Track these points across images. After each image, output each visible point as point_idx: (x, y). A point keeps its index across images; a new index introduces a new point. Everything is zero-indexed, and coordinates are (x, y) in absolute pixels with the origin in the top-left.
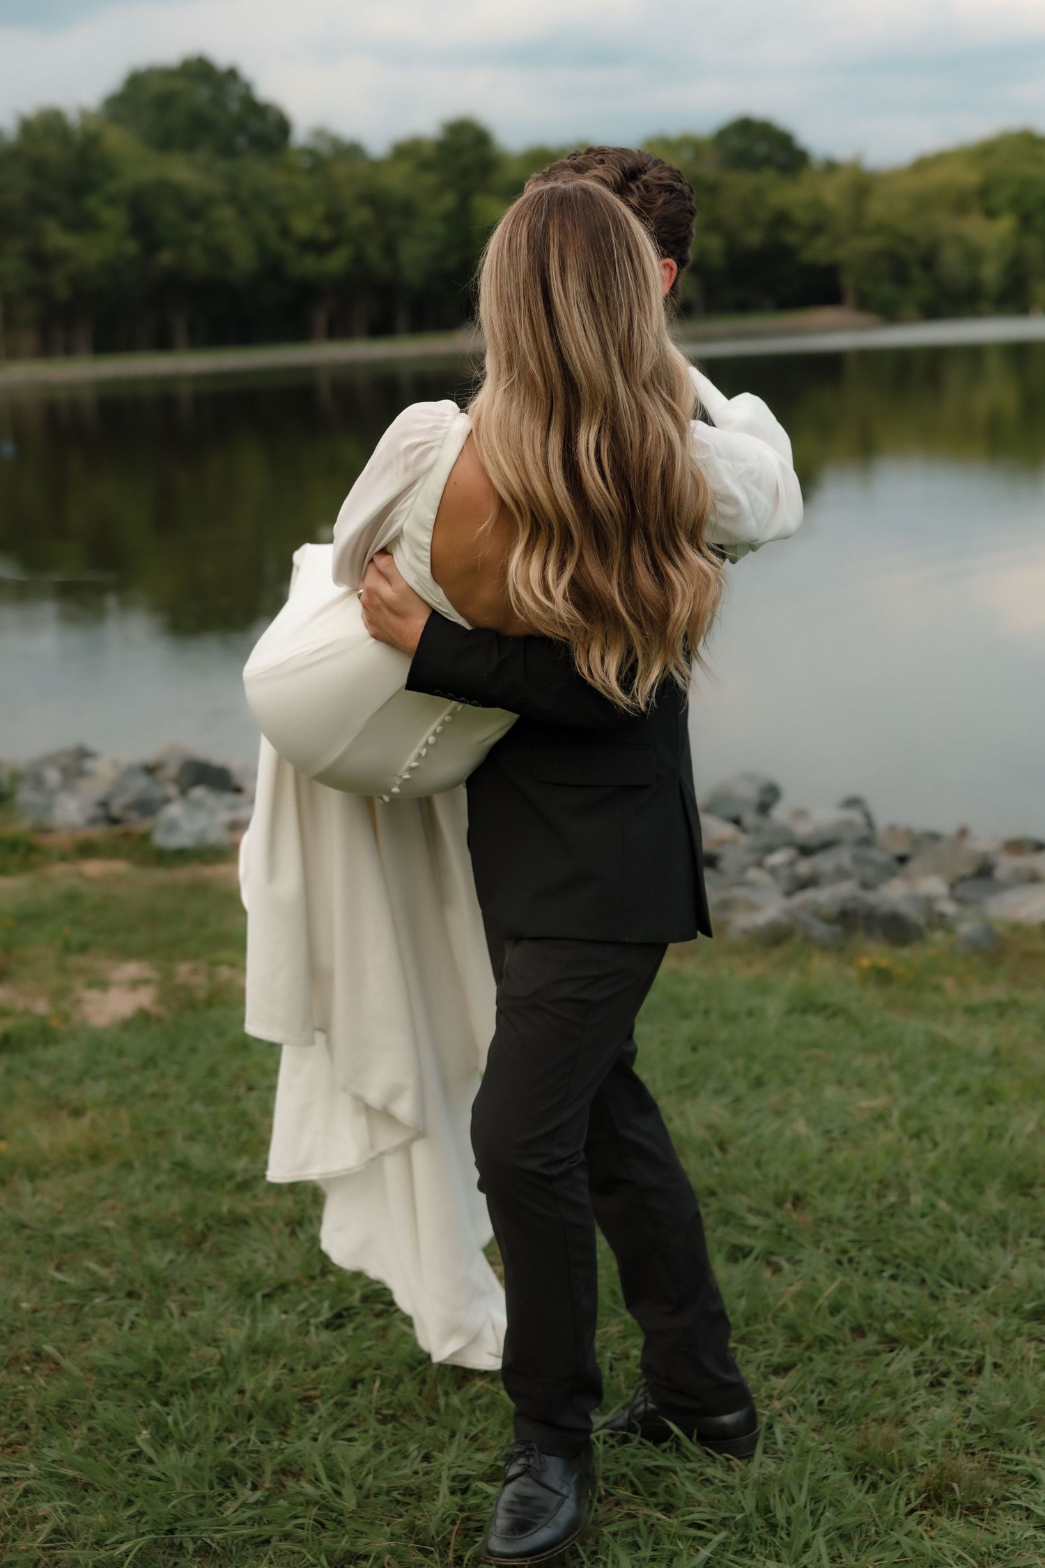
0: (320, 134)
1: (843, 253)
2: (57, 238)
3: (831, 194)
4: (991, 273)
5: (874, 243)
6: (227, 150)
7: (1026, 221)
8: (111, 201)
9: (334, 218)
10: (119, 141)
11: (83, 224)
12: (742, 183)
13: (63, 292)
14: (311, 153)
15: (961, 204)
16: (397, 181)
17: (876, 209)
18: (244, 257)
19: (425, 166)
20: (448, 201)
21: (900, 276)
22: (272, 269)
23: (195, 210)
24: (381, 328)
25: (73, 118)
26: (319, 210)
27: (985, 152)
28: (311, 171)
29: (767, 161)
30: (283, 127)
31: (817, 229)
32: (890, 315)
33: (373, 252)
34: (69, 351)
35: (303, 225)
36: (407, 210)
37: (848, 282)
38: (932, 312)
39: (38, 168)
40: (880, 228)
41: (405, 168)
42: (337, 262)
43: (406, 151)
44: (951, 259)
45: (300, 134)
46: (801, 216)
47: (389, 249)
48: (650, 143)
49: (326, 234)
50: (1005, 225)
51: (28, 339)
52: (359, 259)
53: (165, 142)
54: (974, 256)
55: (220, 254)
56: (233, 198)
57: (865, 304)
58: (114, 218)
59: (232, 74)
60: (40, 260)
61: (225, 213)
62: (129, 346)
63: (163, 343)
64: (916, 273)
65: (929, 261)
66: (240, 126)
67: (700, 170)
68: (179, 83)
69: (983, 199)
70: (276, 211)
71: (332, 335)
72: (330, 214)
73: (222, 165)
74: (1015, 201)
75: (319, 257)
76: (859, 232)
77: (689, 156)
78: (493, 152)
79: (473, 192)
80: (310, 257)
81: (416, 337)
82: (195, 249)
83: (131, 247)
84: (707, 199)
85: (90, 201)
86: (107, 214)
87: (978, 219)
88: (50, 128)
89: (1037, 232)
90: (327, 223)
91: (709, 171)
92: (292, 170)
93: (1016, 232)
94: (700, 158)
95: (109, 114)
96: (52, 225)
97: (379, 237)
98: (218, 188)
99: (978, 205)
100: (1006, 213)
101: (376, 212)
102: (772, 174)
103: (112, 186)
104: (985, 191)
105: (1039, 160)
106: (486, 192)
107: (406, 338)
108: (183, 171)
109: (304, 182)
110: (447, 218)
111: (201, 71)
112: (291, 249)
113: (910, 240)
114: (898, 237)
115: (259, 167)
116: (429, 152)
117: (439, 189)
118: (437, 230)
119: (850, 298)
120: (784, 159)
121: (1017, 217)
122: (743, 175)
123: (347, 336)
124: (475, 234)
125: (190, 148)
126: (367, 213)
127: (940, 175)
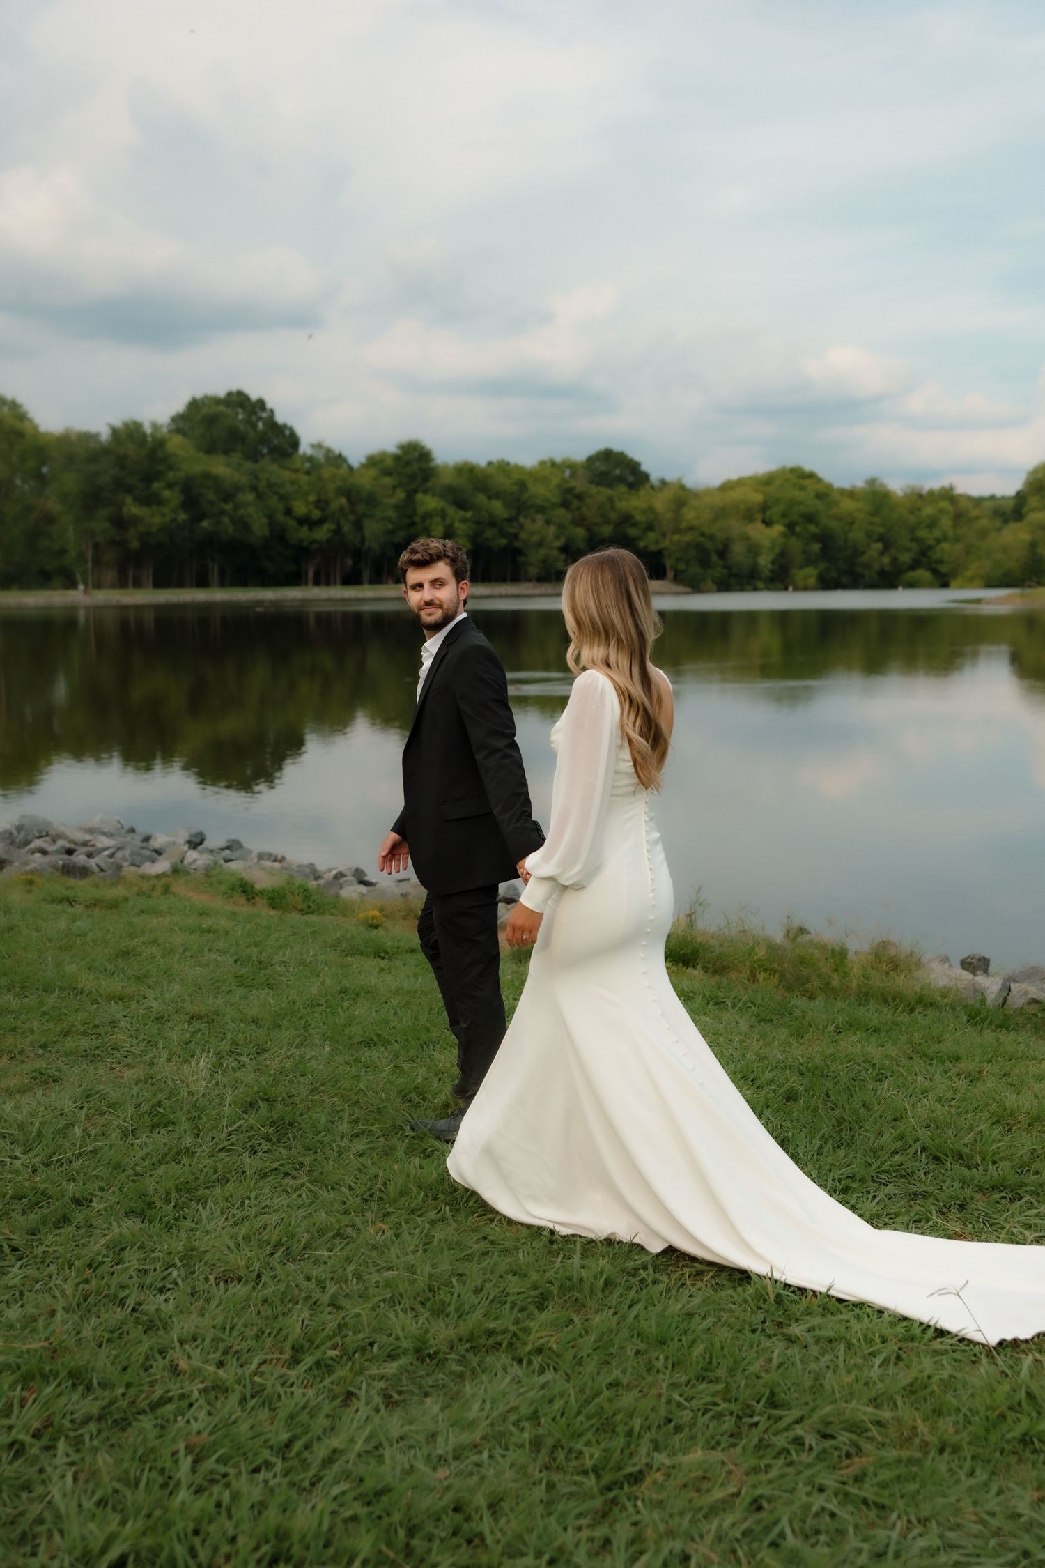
0: (318, 446)
1: (665, 544)
2: (132, 508)
3: (660, 503)
4: (764, 561)
5: (687, 538)
6: (254, 456)
7: (790, 527)
8: (170, 486)
9: (321, 504)
10: (176, 444)
11: (150, 500)
12: (600, 494)
13: (135, 545)
14: (310, 459)
15: (748, 516)
16: (366, 481)
17: (689, 515)
18: (260, 527)
19: (387, 473)
20: (400, 495)
21: (705, 563)
22: (278, 535)
23: (229, 494)
24: (351, 579)
25: (148, 429)
26: (312, 498)
27: (767, 481)
28: (308, 473)
29: (621, 479)
30: (294, 441)
31: (650, 527)
32: (696, 587)
33: (347, 528)
34: (138, 584)
35: (300, 508)
36: (371, 500)
37: (668, 563)
38: (724, 586)
39: (121, 462)
40: (691, 529)
41: (373, 472)
42: (322, 533)
43: (374, 462)
44: (738, 550)
45: (304, 448)
46: (639, 517)
47: (358, 526)
48: (543, 463)
49: (317, 514)
50: (778, 529)
51: (110, 575)
52: (338, 531)
53: (210, 449)
54: (754, 550)
55: (244, 525)
56: (254, 488)
57: (678, 578)
58: (172, 497)
59: (261, 404)
60: (120, 523)
61: (250, 497)
62: (180, 584)
63: (202, 583)
64: (714, 558)
65: (722, 554)
66: (264, 440)
67: (573, 483)
68: (222, 408)
69: (763, 513)
70: (282, 498)
71: (317, 583)
72: (319, 501)
73: (248, 465)
74: (784, 515)
75: (311, 529)
76: (677, 530)
77: (567, 473)
78: (432, 464)
79: (416, 491)
80: (305, 529)
81: (374, 587)
82: (226, 520)
83: (183, 516)
84: (575, 503)
85: (156, 485)
86: (167, 494)
87: (759, 525)
88: (130, 434)
89: (798, 535)
90: (317, 507)
91: (580, 485)
92: (296, 471)
93: (784, 535)
94: (573, 475)
95: (173, 427)
96: (129, 500)
97: (352, 518)
98: (244, 480)
99: (759, 516)
100: (778, 522)
101: (350, 501)
102: (623, 488)
103: (171, 476)
104: (764, 507)
105: (803, 488)
106: (425, 492)
107: (366, 587)
108: (220, 467)
109: (304, 479)
110: (397, 507)
111: (238, 400)
112: (292, 523)
113: (712, 537)
114: (703, 535)
115: (274, 467)
116: (389, 463)
117: (394, 488)
118: (392, 514)
119: (670, 574)
120: (631, 479)
121: (785, 525)
122: (602, 489)
123: (328, 584)
124: (418, 520)
125: (226, 452)
126: (343, 501)
127: (736, 495)
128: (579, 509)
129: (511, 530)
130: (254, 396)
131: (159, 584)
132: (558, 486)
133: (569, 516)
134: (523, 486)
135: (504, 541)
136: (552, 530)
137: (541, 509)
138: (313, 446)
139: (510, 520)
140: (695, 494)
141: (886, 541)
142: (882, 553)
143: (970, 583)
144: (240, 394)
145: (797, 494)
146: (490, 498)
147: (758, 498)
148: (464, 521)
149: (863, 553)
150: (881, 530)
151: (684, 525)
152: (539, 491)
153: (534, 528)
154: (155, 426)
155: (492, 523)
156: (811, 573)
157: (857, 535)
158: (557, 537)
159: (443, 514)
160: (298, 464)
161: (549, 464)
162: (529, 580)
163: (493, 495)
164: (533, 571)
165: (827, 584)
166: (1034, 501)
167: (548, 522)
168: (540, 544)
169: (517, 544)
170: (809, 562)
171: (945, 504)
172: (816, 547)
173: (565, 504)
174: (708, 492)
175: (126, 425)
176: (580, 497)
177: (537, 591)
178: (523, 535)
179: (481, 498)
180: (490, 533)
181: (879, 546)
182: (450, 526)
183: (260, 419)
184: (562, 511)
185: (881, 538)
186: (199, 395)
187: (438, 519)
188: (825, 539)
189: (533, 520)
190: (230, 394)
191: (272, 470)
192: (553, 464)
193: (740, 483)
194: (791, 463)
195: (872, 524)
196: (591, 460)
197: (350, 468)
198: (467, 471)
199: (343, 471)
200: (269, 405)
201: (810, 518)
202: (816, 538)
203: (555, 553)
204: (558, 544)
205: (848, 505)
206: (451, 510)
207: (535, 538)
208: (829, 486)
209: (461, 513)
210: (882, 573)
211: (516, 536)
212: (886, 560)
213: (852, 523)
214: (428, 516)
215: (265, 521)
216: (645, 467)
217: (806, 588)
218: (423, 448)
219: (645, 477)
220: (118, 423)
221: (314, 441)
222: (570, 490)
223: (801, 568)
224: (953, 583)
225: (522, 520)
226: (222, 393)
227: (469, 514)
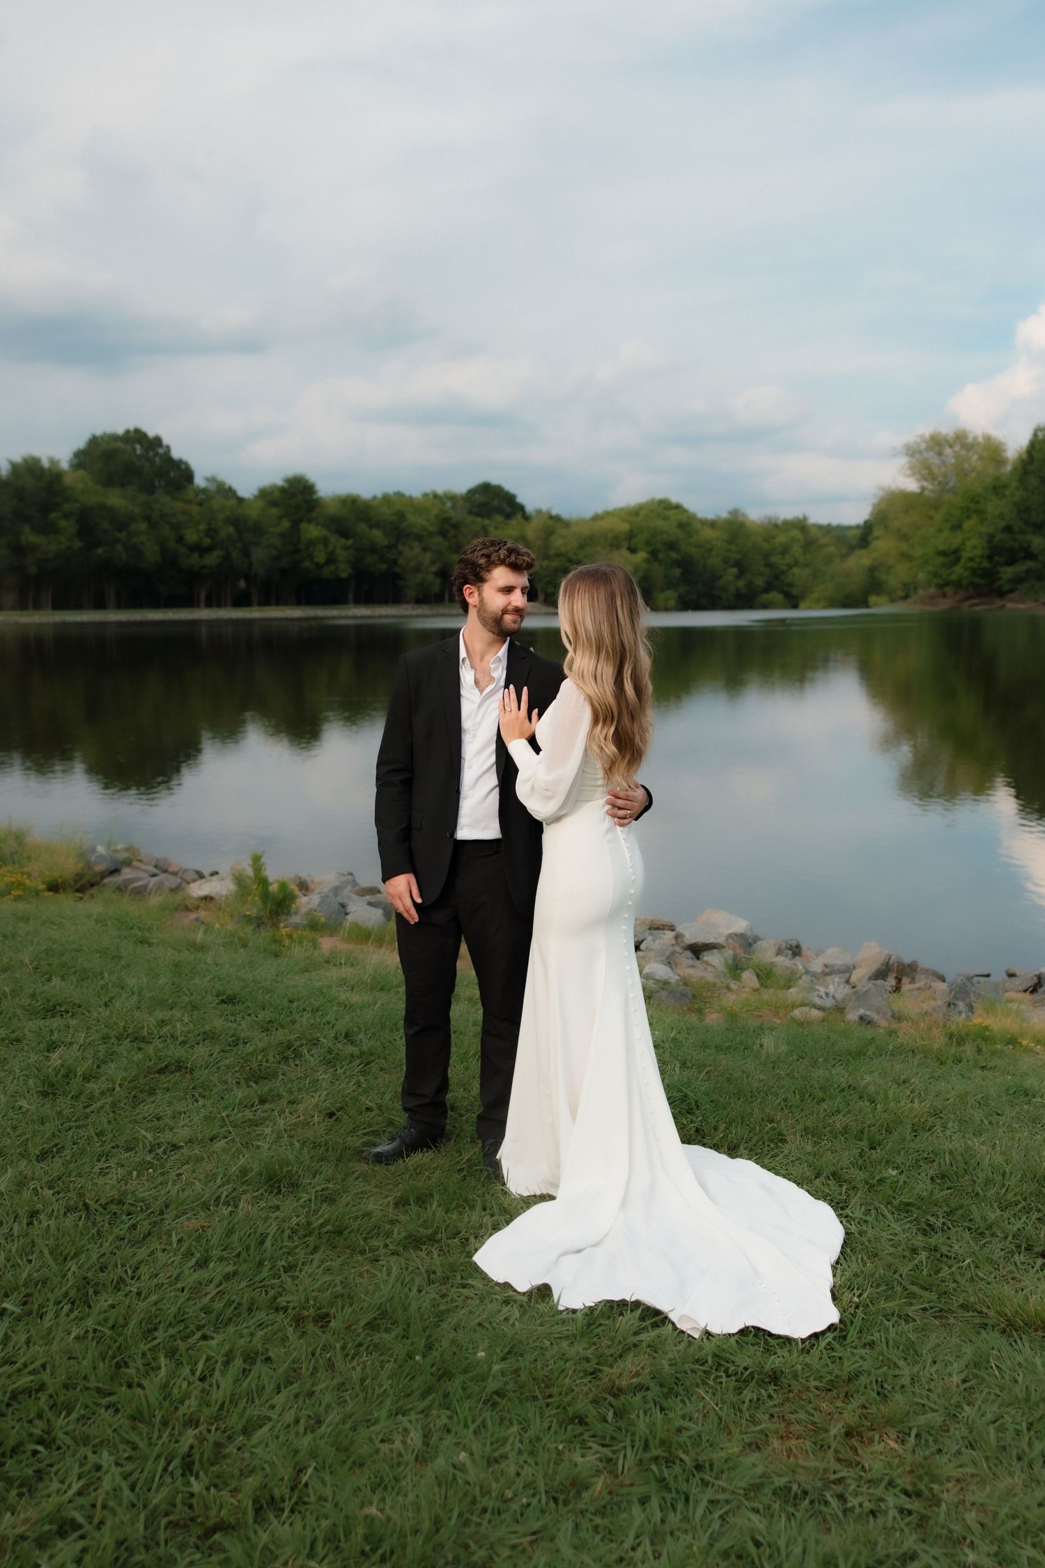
0: (212, 480)
2: (29, 537)
3: (531, 531)
6: (150, 489)
7: (654, 554)
8: (66, 516)
9: (211, 532)
10: (76, 479)
11: (47, 529)
12: (476, 523)
13: (33, 570)
14: (204, 491)
16: (253, 513)
17: (557, 543)
18: (151, 553)
19: (274, 504)
20: (286, 524)
22: (170, 562)
23: (122, 523)
24: (242, 601)
25: (45, 465)
26: (203, 527)
27: (634, 513)
28: (200, 504)
29: (499, 510)
30: (188, 475)
33: (234, 555)
34: (37, 606)
35: (191, 536)
36: (258, 529)
39: (20, 494)
40: (559, 555)
41: (261, 504)
42: (212, 559)
43: (265, 494)
45: (200, 481)
47: (246, 552)
48: (425, 495)
49: (207, 541)
50: (642, 555)
51: (11, 598)
52: (227, 557)
53: (108, 482)
55: (137, 552)
56: (148, 519)
57: (548, 600)
58: (68, 526)
59: (157, 441)
60: (20, 550)
61: (143, 526)
62: (78, 606)
63: (100, 605)
66: (159, 474)
67: (451, 513)
68: (119, 444)
69: (629, 541)
70: (176, 527)
71: (209, 604)
72: (209, 530)
73: (143, 497)
74: (648, 543)
75: (201, 556)
76: (547, 557)
77: (449, 504)
78: (315, 497)
79: (301, 521)
80: (196, 555)
81: (261, 608)
82: (119, 547)
83: (78, 544)
84: (452, 532)
85: (53, 516)
86: (63, 523)
87: (625, 553)
88: (29, 470)
89: (660, 562)
90: (207, 535)
91: (457, 516)
92: (190, 502)
93: (648, 561)
94: (454, 507)
95: (76, 461)
96: (27, 529)
97: (239, 545)
98: (137, 511)
99: (625, 544)
100: (642, 550)
101: (238, 530)
102: (499, 518)
103: (67, 507)
104: (631, 536)
105: (666, 518)
106: (310, 521)
107: (256, 608)
108: (115, 499)
109: (195, 509)
110: (283, 535)
111: (137, 436)
112: (183, 550)
115: (167, 499)
116: (277, 495)
117: (280, 518)
118: (277, 542)
119: (541, 597)
120: (508, 510)
121: (648, 552)
122: (479, 519)
123: (219, 605)
124: (302, 547)
125: (122, 485)
126: (231, 529)
127: (605, 524)
128: (455, 537)
129: (390, 556)
130: (151, 433)
131: (58, 606)
132: (437, 516)
133: (446, 544)
134: (401, 516)
135: (384, 567)
136: (428, 556)
137: (419, 538)
138: (207, 479)
139: (389, 547)
140: (566, 524)
141: (742, 568)
142: (738, 578)
143: (817, 604)
144: (137, 431)
145: (661, 524)
146: (371, 527)
147: (625, 527)
148: (346, 548)
149: (720, 577)
150: (738, 556)
151: (552, 552)
152: (417, 521)
153: (411, 553)
154: (53, 462)
155: (373, 550)
156: (671, 596)
157: (715, 561)
158: (433, 563)
159: (325, 542)
160: (191, 495)
161: (431, 496)
162: (408, 602)
163: (377, 525)
164: (411, 593)
165: (686, 605)
166: (877, 532)
167: (425, 549)
168: (417, 569)
169: (397, 569)
170: (670, 585)
171: (796, 533)
172: (677, 572)
173: (443, 533)
174: (580, 522)
175: (25, 460)
176: (456, 526)
177: (415, 612)
178: (401, 561)
179: (362, 527)
180: (370, 559)
181: (735, 571)
182: (332, 553)
183: (157, 454)
184: (439, 539)
185: (737, 564)
186: (99, 432)
187: (320, 547)
188: (686, 564)
189: (411, 548)
190: (128, 432)
191: (164, 501)
192: (436, 496)
193: (608, 514)
194: (659, 496)
195: (729, 551)
196: (472, 492)
197: (241, 500)
198: (351, 503)
199: (232, 502)
200: (165, 441)
201: (672, 546)
202: (677, 563)
203: (431, 578)
204: (434, 569)
205: (708, 534)
206: (333, 539)
207: (413, 563)
208: (693, 517)
209: (343, 541)
210: (738, 595)
211: (395, 562)
212: (741, 584)
213: (711, 550)
214: (311, 543)
215: (157, 548)
216: (520, 499)
217: (667, 609)
218: (307, 481)
219: (521, 508)
220: (17, 459)
221: (209, 475)
222: (447, 520)
223: (662, 591)
224: (802, 605)
225: (400, 547)
226: (120, 431)
227: (350, 542)
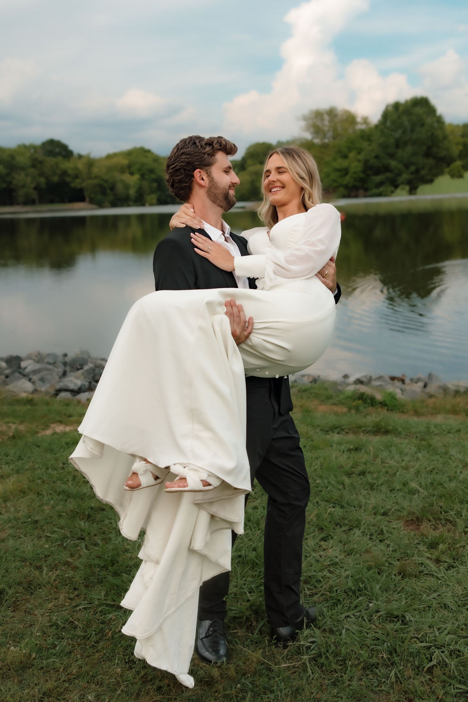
1: (84, 185)
3: (80, 165)
4: (132, 192)
5: (95, 182)
7: (142, 176)
12: (51, 161)
15: (122, 170)
17: (95, 171)
21: (104, 193)
27: (129, 154)
31: (76, 176)
32: (101, 205)
37: (86, 194)
38: (114, 205)
40: (96, 177)
44: (120, 188)
46: (71, 172)
50: (136, 177)
54: (127, 187)
57: (92, 201)
64: (108, 191)
65: (112, 189)
74: (139, 170)
76: (90, 178)
87: (128, 175)
89: (146, 180)
91: (40, 157)
93: (139, 180)
99: (128, 170)
100: (136, 173)
104: (129, 166)
105: (146, 157)
113: (106, 181)
114: (103, 180)
119: (88, 199)
121: (140, 175)
127: (115, 161)
129: (8, 179)
133: (37, 172)
134: (13, 157)
136: (29, 179)
139: (8, 174)
145: (144, 160)
147: (125, 162)
151: (93, 176)
152: (21, 160)
153: (20, 178)
156: (154, 197)
158: (32, 183)
163: (1, 163)
164: (21, 199)
167: (27, 175)
169: (12, 187)
170: (152, 192)
173: (34, 166)
174: (101, 159)
178: (15, 182)
184: (33, 170)
188: (159, 181)
189: (19, 175)
193: (115, 155)
201: (151, 171)
202: (155, 180)
203: (31, 191)
207: (21, 183)
211: (11, 182)
217: (153, 205)
223: (149, 195)
225: (13, 174)
